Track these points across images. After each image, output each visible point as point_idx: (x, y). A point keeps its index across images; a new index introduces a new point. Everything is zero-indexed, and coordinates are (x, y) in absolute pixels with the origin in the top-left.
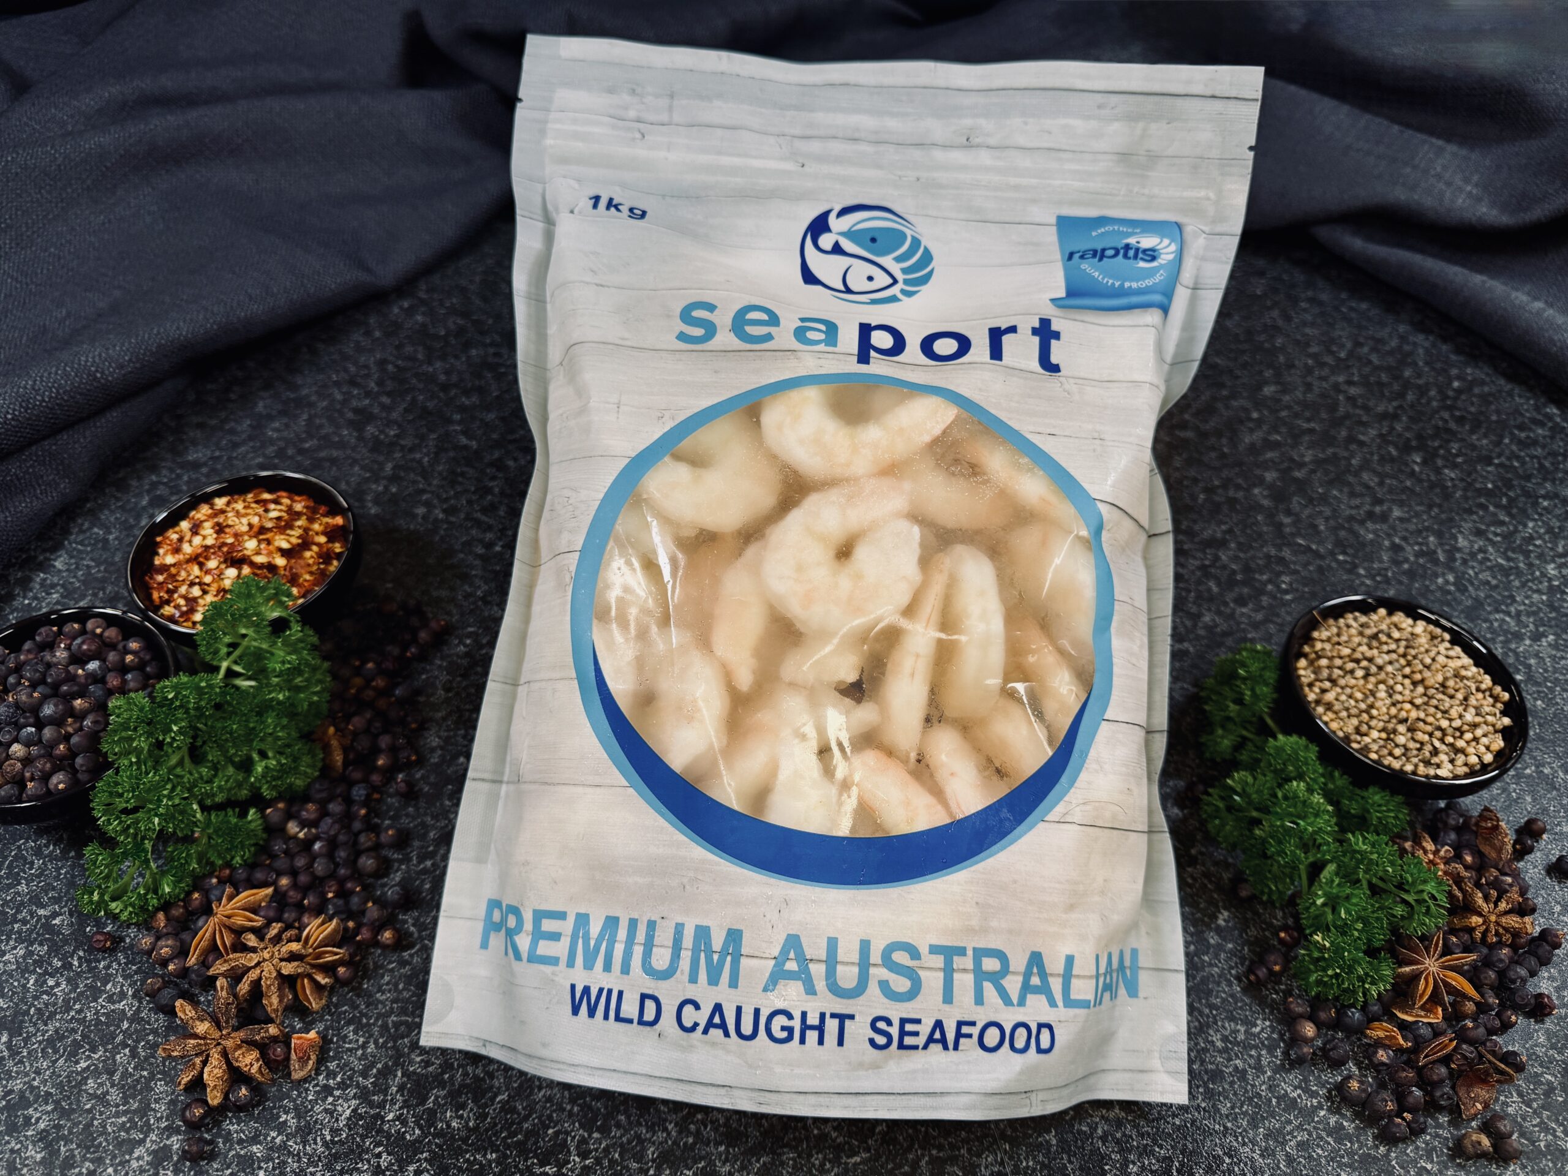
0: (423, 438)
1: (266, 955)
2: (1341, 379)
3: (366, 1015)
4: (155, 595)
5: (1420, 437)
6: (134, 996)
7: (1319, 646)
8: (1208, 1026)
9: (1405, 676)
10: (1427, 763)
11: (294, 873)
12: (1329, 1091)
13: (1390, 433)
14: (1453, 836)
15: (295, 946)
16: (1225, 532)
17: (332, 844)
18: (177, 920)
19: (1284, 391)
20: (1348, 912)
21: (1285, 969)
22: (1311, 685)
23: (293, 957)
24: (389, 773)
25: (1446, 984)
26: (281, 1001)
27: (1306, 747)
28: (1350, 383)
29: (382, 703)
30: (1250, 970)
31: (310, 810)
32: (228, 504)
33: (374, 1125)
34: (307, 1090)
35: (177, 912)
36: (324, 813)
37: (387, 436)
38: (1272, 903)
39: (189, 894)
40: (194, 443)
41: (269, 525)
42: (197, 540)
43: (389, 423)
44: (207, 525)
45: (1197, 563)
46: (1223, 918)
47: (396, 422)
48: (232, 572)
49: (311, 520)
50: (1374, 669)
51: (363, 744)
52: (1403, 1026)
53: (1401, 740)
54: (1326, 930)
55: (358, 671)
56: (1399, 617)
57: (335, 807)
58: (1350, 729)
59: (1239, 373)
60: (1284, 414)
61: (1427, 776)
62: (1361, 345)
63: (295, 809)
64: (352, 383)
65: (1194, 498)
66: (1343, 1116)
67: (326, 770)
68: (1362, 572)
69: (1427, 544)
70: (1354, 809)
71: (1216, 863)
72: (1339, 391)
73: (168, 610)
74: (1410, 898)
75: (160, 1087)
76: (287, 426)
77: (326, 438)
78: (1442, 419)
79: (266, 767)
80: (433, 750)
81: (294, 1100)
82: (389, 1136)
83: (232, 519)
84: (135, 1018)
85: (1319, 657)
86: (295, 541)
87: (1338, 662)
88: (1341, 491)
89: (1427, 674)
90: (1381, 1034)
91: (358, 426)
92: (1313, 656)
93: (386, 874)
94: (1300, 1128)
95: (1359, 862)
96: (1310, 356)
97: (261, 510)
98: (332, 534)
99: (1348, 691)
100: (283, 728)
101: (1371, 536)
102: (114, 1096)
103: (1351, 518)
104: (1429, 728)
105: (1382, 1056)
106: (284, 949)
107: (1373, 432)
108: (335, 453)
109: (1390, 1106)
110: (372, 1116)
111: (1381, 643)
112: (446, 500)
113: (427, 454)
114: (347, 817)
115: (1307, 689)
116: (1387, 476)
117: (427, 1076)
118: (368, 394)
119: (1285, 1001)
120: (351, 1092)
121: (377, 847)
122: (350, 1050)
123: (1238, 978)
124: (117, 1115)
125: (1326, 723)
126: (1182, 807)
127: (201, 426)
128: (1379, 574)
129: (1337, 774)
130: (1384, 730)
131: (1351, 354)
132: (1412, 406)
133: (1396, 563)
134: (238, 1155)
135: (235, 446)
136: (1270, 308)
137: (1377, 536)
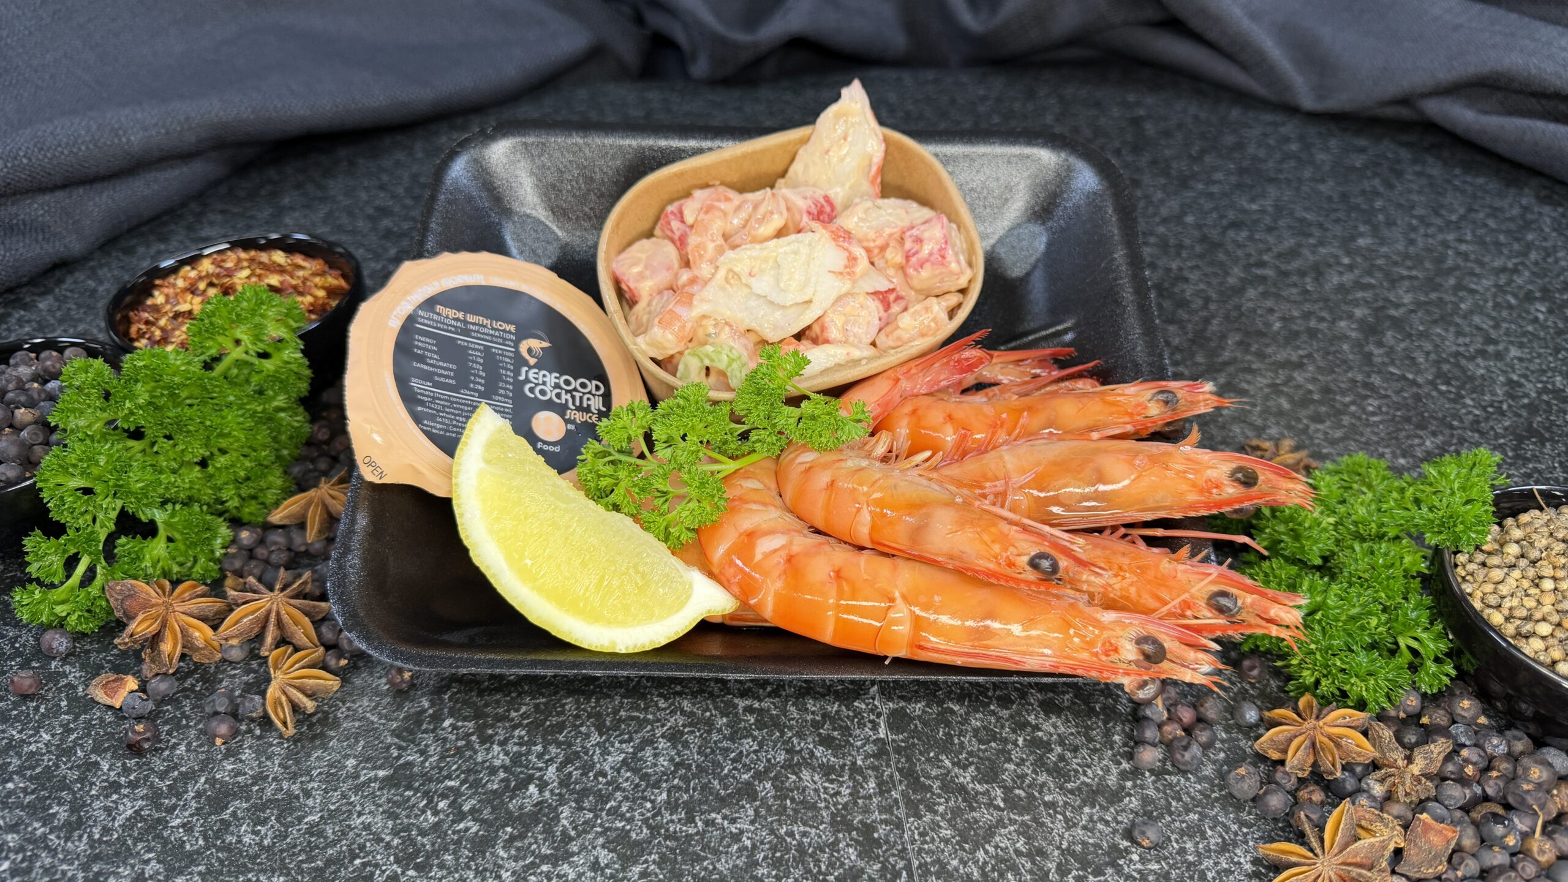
2: (1450, 237)
13: (1508, 284)
16: (1302, 357)
45: (1267, 381)
60: (1380, 261)
82: (166, 842)
91: (374, 220)
96: (1414, 217)
107: (1488, 283)
110: (155, 820)
133: (1513, 397)
136: (1369, 178)
137: (1489, 371)
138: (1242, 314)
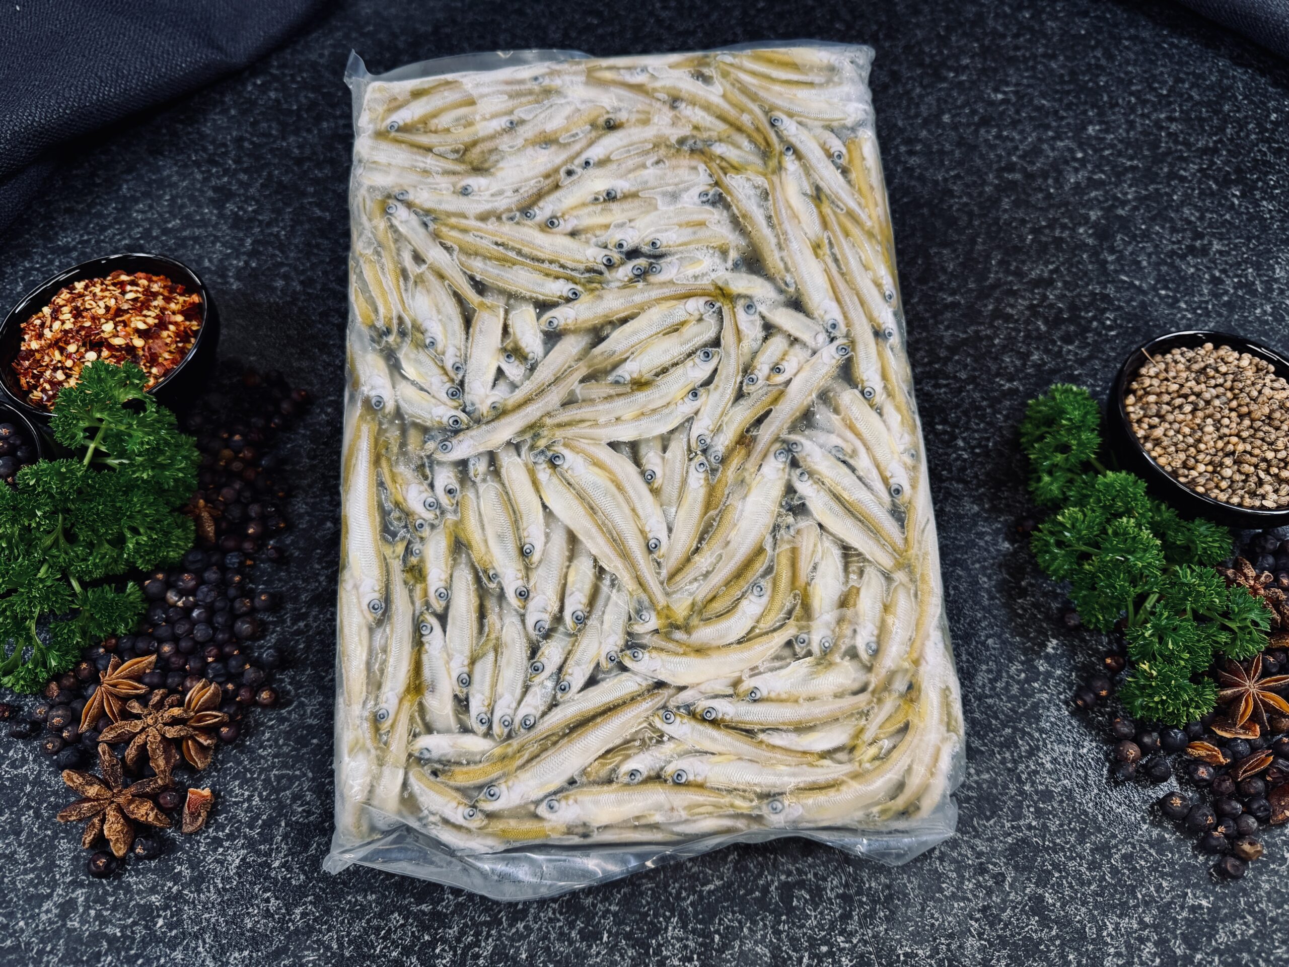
0: (279, 212)
1: (150, 721)
2: (1163, 116)
3: (249, 770)
4: (23, 381)
5: (1238, 170)
6: (34, 761)
7: (1147, 382)
8: (1038, 748)
9: (1231, 410)
10: (1253, 494)
11: (175, 639)
12: (1152, 806)
13: (1208, 168)
14: (1271, 560)
15: (176, 711)
16: (1052, 272)
17: (211, 610)
18: (69, 689)
19: (1107, 131)
20: (1175, 643)
21: (1111, 692)
22: (1139, 421)
23: (175, 721)
24: (260, 540)
25: (1265, 704)
26: (167, 762)
27: (1135, 483)
28: (1171, 119)
29: (250, 474)
30: (1077, 696)
31: (187, 579)
32: (86, 287)
33: (262, 872)
34: (199, 842)
35: (67, 682)
36: (201, 582)
37: (245, 211)
38: (1099, 631)
39: (78, 664)
40: (64, 228)
41: (126, 307)
42: (57, 325)
43: (248, 199)
44: (66, 309)
45: (1026, 303)
46: (1052, 646)
47: (253, 198)
48: (91, 356)
49: (168, 300)
50: (1202, 404)
51: (235, 512)
52: (1222, 743)
53: (1227, 472)
54: (1152, 658)
55: (227, 443)
56: (1225, 351)
57: (211, 575)
58: (1178, 464)
59: (1062, 113)
60: (1107, 152)
61: (1252, 508)
62: (1183, 81)
63: (173, 579)
64: (212, 162)
65: (1022, 239)
66: (1165, 829)
67: (200, 540)
68: (1183, 305)
69: (1246, 277)
70: (1180, 540)
71: (1045, 594)
72: (1161, 128)
73: (37, 394)
74: (1233, 626)
75: (64, 844)
76: (151, 207)
77: (189, 217)
78: (1260, 151)
79: (138, 543)
80: (301, 516)
81: (187, 852)
82: (276, 882)
83: (89, 302)
84: (37, 782)
85: (1147, 393)
86: (151, 321)
87: (1166, 398)
88: (1163, 227)
89: (1254, 407)
90: (1203, 753)
91: (219, 204)
92: (1141, 392)
93: (263, 637)
94: (1124, 841)
95: (1188, 594)
96: (1132, 94)
97: (117, 292)
98: (189, 312)
99: (1176, 426)
100: (150, 505)
101: (1192, 270)
102: (22, 854)
103: (1172, 253)
104: (1254, 460)
105: (1203, 773)
106: (166, 715)
107: (1193, 167)
108: (197, 232)
109: (1210, 820)
110: (260, 865)
111: (1208, 378)
112: (303, 272)
113: (283, 228)
114: (222, 585)
115: (1135, 425)
116: (1207, 210)
117: (308, 825)
118: (226, 172)
119: (1111, 723)
120: (240, 842)
121: (253, 610)
122: (236, 803)
123: (1066, 703)
124: (25, 872)
125: (1154, 459)
126: (1012, 542)
127: (69, 211)
128: (1200, 307)
129: (1163, 507)
130: (1211, 463)
131: (1171, 90)
132: (1231, 140)
133: (1215, 295)
134: (138, 905)
135: (103, 229)
136: (1093, 48)
137: (1198, 270)
138: (1000, 229)
